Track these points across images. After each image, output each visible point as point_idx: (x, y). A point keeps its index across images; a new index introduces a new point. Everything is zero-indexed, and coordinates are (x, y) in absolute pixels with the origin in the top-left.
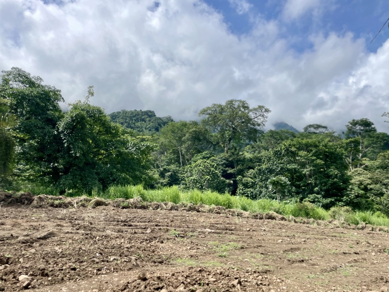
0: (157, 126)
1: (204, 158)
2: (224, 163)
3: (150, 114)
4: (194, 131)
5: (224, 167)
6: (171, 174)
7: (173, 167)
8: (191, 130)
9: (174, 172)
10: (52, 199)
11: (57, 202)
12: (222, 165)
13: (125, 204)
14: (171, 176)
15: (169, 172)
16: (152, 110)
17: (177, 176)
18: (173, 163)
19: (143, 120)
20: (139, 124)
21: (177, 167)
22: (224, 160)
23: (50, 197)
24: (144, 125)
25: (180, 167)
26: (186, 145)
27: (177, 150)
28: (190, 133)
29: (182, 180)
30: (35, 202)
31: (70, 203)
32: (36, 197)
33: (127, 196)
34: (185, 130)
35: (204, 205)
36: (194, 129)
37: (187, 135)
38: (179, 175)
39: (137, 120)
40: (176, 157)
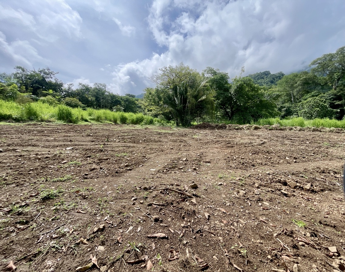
0: (272, 80)
1: (313, 96)
2: (332, 98)
3: (267, 74)
4: (305, 79)
5: (332, 101)
6: (286, 109)
7: (287, 105)
8: (302, 79)
9: (288, 108)
10: (234, 126)
11: (237, 127)
12: (330, 99)
13: (270, 128)
14: (286, 110)
15: (284, 108)
16: (268, 71)
17: (290, 110)
18: (287, 102)
19: (263, 78)
20: (259, 81)
21: (290, 104)
22: (332, 95)
23: (233, 125)
24: (263, 81)
25: (292, 104)
26: (298, 89)
27: (290, 93)
28: (301, 80)
29: (294, 112)
30: (227, 128)
31: (242, 128)
32: (227, 126)
33: (270, 124)
34: (296, 79)
35: (325, 128)
36: (305, 77)
37: (298, 83)
38: (292, 109)
39: (258, 79)
40: (289, 98)
